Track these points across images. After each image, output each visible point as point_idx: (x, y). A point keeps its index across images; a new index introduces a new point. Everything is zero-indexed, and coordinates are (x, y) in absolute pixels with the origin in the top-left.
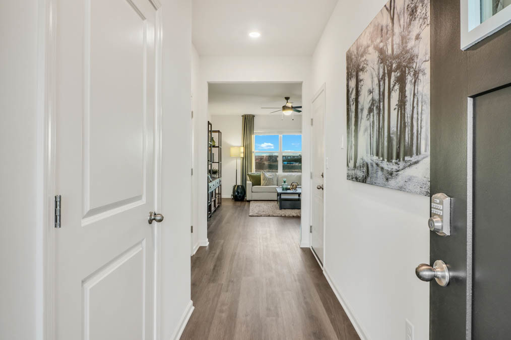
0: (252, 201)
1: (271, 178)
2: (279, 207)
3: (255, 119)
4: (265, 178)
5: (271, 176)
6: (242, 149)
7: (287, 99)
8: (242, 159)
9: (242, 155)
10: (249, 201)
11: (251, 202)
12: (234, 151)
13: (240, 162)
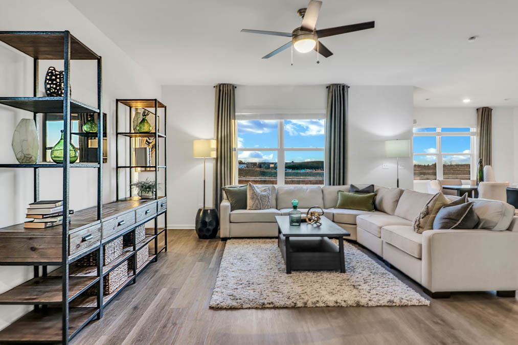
0: (230, 238)
1: (265, 196)
2: (284, 267)
3: (238, 92)
4: (255, 196)
5: (265, 190)
6: (214, 144)
7: (302, 12)
8: (214, 162)
9: (214, 155)
10: (225, 239)
11: (228, 241)
12: (199, 148)
13: (210, 166)
